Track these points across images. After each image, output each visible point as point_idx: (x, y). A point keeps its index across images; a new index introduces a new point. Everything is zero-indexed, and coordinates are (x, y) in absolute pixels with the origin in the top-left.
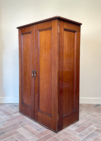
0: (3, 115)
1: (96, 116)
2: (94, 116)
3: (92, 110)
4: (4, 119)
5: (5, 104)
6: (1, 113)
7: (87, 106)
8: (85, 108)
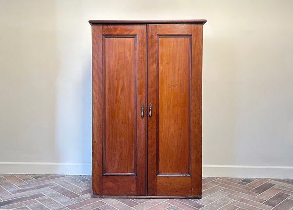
0: (60, 196)
1: (247, 202)
2: (242, 200)
3: (237, 190)
4: (63, 203)
5: (61, 176)
6: (54, 192)
7: (225, 183)
8: (222, 185)
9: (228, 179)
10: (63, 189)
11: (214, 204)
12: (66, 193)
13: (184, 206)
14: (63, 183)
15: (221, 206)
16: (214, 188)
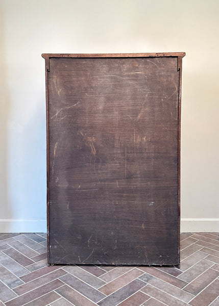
5: (14, 235)
6: (7, 258)
8: (200, 243)
9: (206, 234)
10: (16, 253)
11: (192, 269)
12: (19, 259)
13: (158, 273)
14: (16, 245)
15: (201, 272)
16: (191, 247)
